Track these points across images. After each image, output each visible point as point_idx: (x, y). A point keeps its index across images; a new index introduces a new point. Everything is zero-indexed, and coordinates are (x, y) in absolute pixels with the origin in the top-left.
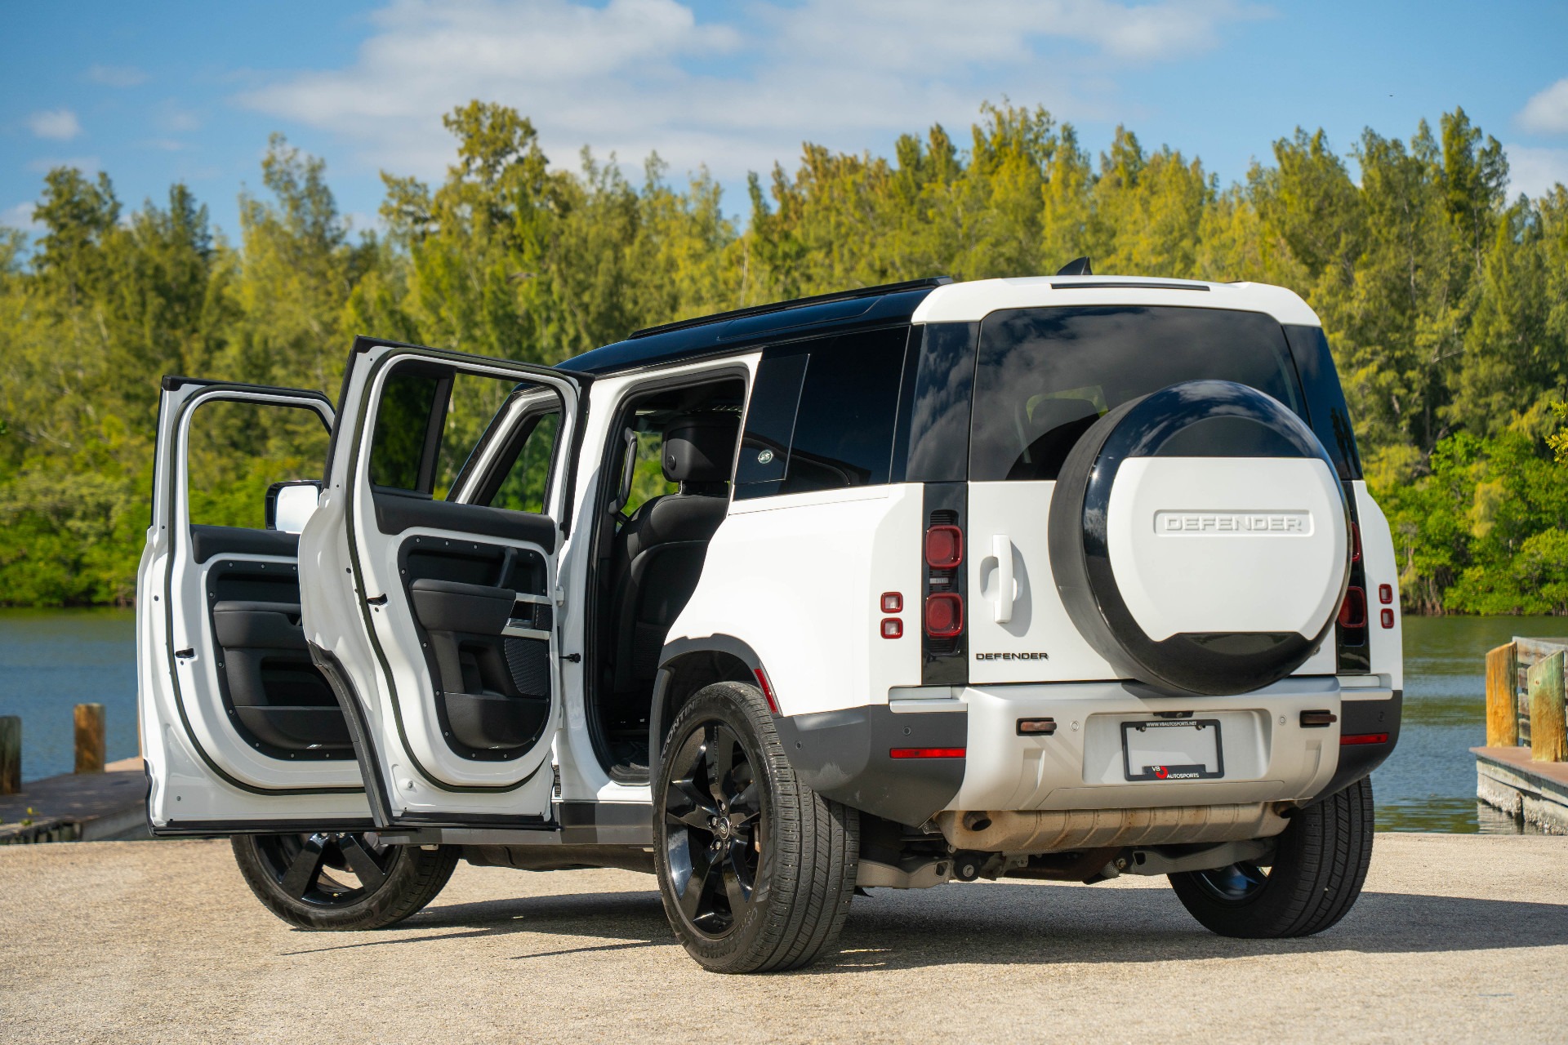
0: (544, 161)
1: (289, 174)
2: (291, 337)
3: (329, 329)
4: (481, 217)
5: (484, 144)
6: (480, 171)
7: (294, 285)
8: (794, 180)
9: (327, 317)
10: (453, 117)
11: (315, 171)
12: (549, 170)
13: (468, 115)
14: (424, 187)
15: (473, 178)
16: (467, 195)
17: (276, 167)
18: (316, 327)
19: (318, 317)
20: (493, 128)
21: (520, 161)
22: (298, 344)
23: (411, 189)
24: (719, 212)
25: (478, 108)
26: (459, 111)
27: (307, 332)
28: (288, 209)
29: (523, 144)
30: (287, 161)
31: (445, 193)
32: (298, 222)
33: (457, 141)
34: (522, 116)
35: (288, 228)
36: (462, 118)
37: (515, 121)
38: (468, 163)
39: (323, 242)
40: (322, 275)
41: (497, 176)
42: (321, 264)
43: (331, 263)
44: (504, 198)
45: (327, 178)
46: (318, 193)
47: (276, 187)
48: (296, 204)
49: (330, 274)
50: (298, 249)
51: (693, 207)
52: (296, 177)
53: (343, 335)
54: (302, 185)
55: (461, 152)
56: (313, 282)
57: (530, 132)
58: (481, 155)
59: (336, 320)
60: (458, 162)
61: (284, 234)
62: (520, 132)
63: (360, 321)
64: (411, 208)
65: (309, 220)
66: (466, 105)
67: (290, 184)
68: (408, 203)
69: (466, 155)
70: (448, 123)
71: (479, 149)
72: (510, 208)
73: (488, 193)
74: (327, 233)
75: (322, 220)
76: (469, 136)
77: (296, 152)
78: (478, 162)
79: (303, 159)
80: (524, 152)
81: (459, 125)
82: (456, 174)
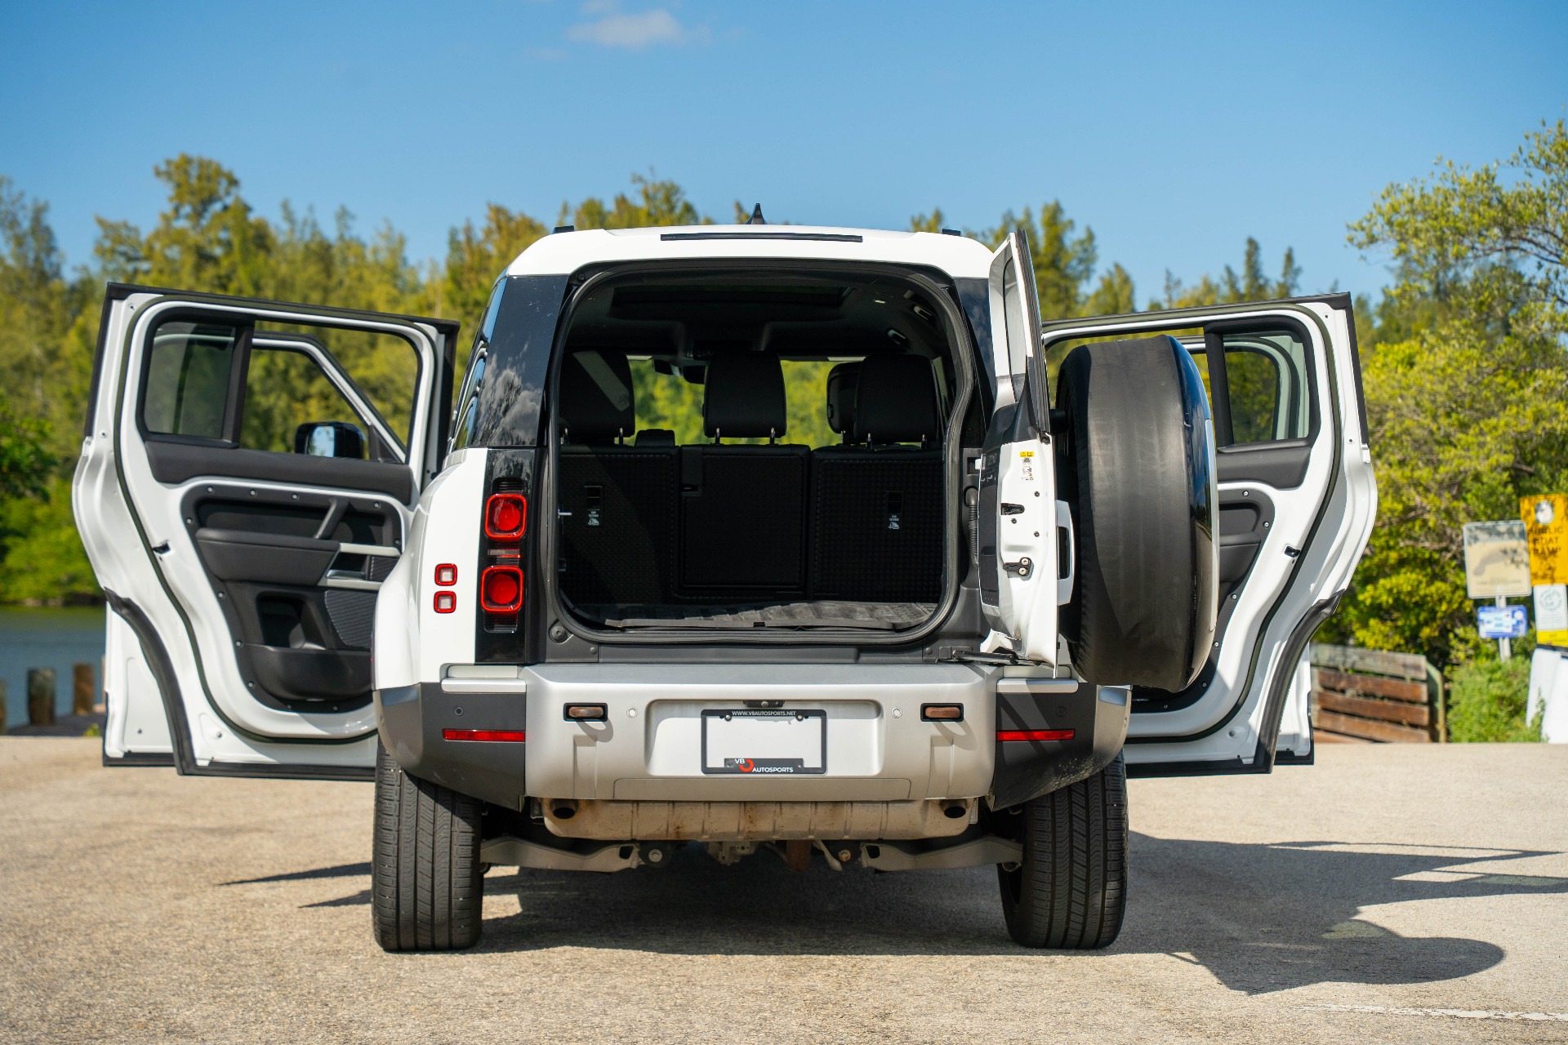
0: (247, 209)
1: (14, 215)
2: (15, 361)
3: (53, 355)
4: (190, 260)
5: (192, 193)
6: (187, 217)
7: (19, 314)
8: (479, 235)
9: (51, 345)
10: (163, 167)
11: (38, 213)
12: (252, 217)
13: (178, 167)
14: (136, 230)
15: (182, 224)
16: (178, 239)
18: (37, 352)
19: (41, 344)
20: (200, 178)
21: (226, 208)
23: (124, 232)
24: (404, 260)
25: (187, 161)
26: (168, 163)
27: (28, 358)
28: (12, 245)
29: (228, 193)
30: (13, 203)
31: (157, 235)
32: (20, 257)
33: (166, 190)
34: (226, 167)
35: (11, 263)
36: (173, 169)
37: (219, 172)
38: (177, 210)
39: (43, 277)
40: (44, 307)
41: (204, 222)
42: (43, 296)
43: (51, 295)
44: (210, 242)
45: (51, 220)
46: (41, 232)
48: (19, 241)
49: (51, 305)
50: (20, 281)
51: (384, 256)
52: (21, 215)
53: (66, 360)
54: (26, 224)
55: (171, 199)
56: (37, 312)
57: (233, 182)
58: (191, 203)
59: (58, 347)
60: (168, 208)
61: (7, 268)
62: (224, 183)
63: (84, 350)
64: (122, 248)
65: (31, 256)
66: (175, 157)
67: (14, 223)
68: (122, 243)
69: (175, 202)
70: (158, 173)
71: (188, 197)
72: (218, 251)
73: (194, 237)
74: (47, 268)
75: (43, 256)
76: (179, 185)
77: (22, 194)
78: (187, 209)
79: (28, 201)
80: (229, 201)
81: (168, 175)
82: (166, 219)
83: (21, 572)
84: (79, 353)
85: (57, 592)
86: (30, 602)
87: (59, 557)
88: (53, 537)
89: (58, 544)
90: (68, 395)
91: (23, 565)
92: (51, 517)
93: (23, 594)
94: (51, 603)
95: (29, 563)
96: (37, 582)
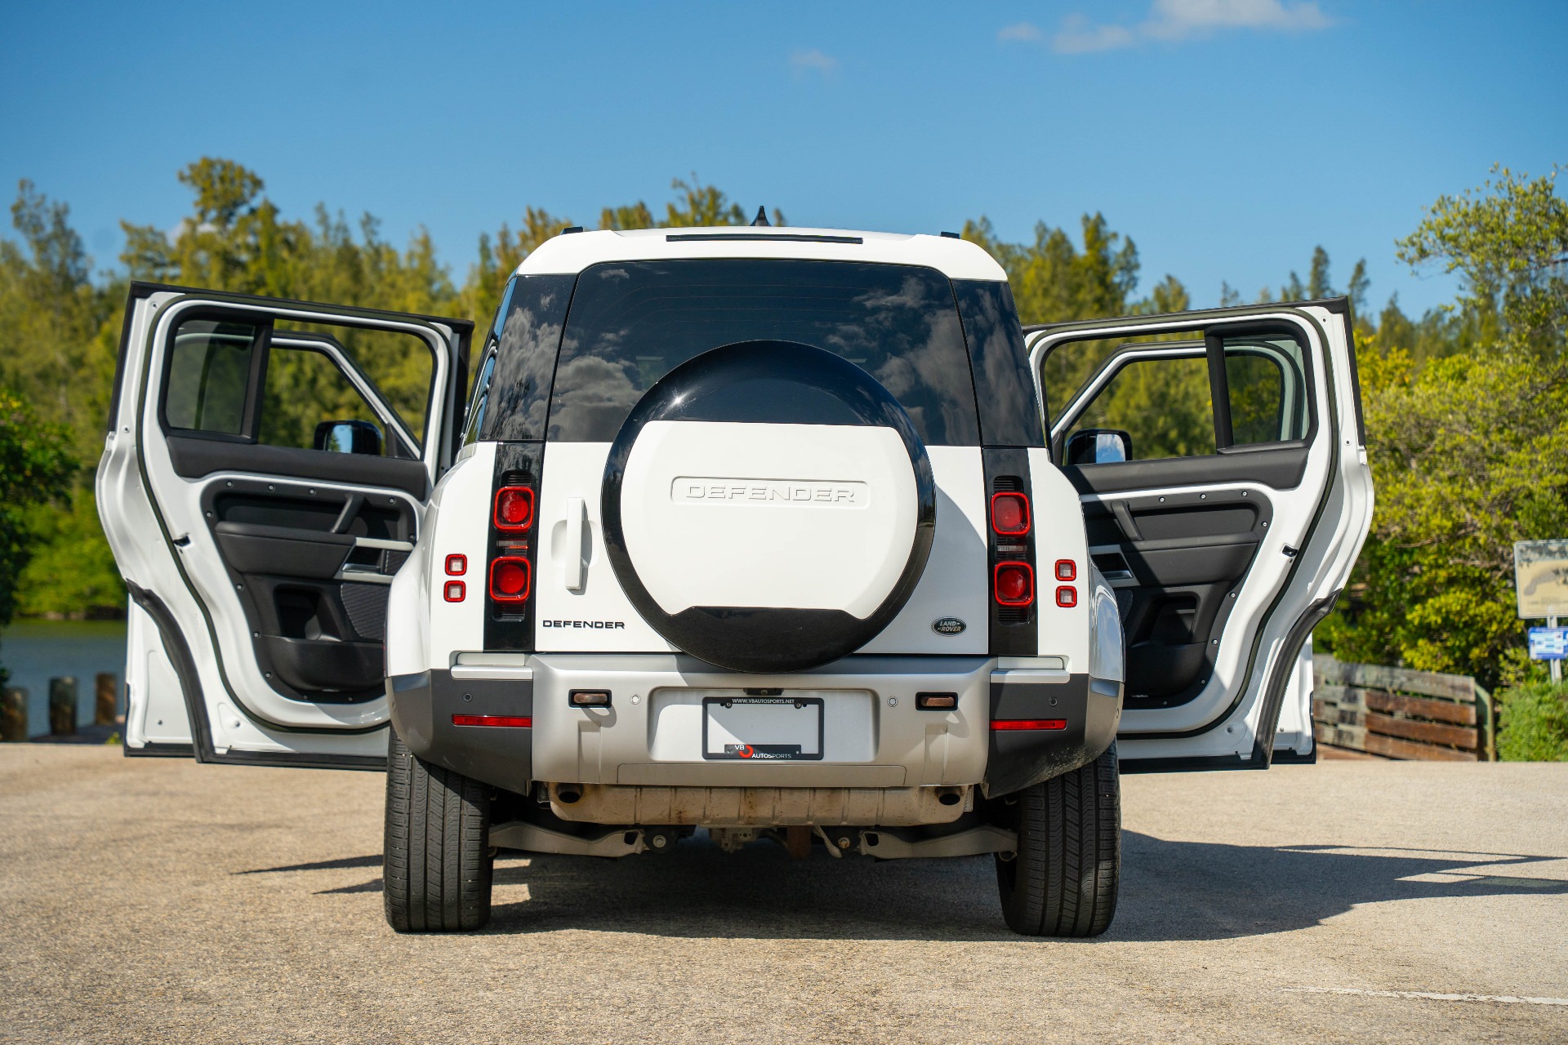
0: (275, 211)
1: (38, 218)
2: (39, 368)
3: (78, 362)
4: (217, 265)
5: (215, 198)
6: (213, 221)
7: (43, 321)
9: (75, 352)
10: (187, 172)
11: (59, 218)
12: (280, 220)
13: (201, 171)
14: (162, 235)
15: (207, 228)
16: (202, 243)
17: (25, 211)
18: (62, 360)
19: (66, 352)
20: (223, 181)
21: (253, 211)
22: (44, 376)
23: (150, 237)
24: (434, 264)
25: (210, 164)
26: (192, 167)
27: (53, 365)
28: (35, 250)
29: (253, 195)
30: (33, 207)
31: (183, 241)
32: (45, 262)
33: (191, 195)
34: (249, 170)
35: (36, 267)
36: (196, 173)
37: (243, 174)
38: (203, 214)
39: (69, 281)
40: (68, 313)
41: (231, 227)
42: (67, 302)
43: (76, 301)
44: (238, 247)
45: (71, 222)
46: (63, 234)
47: (25, 230)
48: (42, 246)
49: (75, 311)
50: (45, 286)
52: (43, 221)
53: (92, 367)
54: (49, 229)
55: (196, 204)
56: (62, 319)
57: (258, 184)
58: (216, 207)
59: (83, 355)
60: (194, 214)
61: (32, 273)
62: (249, 185)
64: (149, 254)
65: (56, 260)
66: (198, 161)
67: (37, 227)
68: (148, 248)
69: (199, 209)
70: (182, 178)
71: (212, 203)
72: (244, 257)
73: (222, 242)
74: (73, 273)
75: (69, 261)
76: (204, 190)
77: (43, 197)
78: (213, 214)
79: (49, 204)
80: (256, 202)
81: (193, 180)
82: (193, 225)
83: (43, 584)
84: (106, 361)
85: (80, 605)
86: (52, 616)
87: (82, 569)
88: (76, 549)
89: (82, 556)
90: (93, 403)
91: (45, 578)
92: (74, 528)
93: (45, 607)
94: (73, 616)
95: (51, 575)
96: (59, 595)
